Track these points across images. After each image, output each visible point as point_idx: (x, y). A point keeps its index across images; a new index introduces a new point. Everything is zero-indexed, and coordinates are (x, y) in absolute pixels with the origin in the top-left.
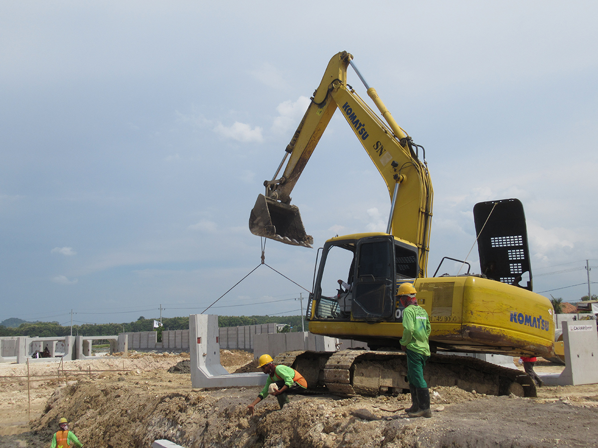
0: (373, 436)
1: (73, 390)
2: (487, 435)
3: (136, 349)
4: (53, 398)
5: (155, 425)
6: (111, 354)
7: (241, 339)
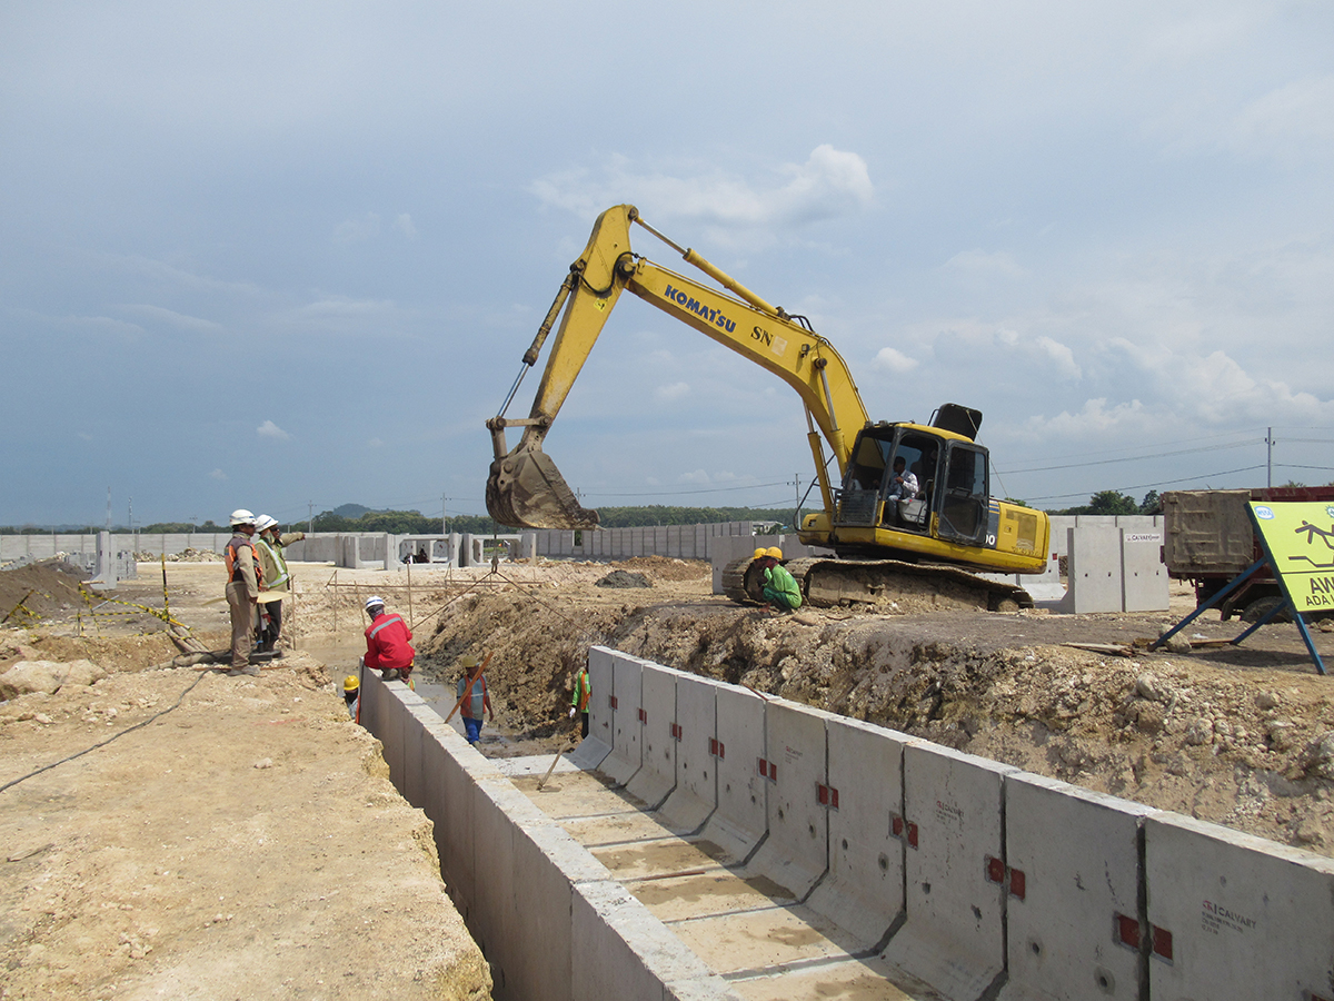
1: (473, 605)
3: (545, 555)
4: (447, 614)
6: (513, 560)
7: (700, 544)
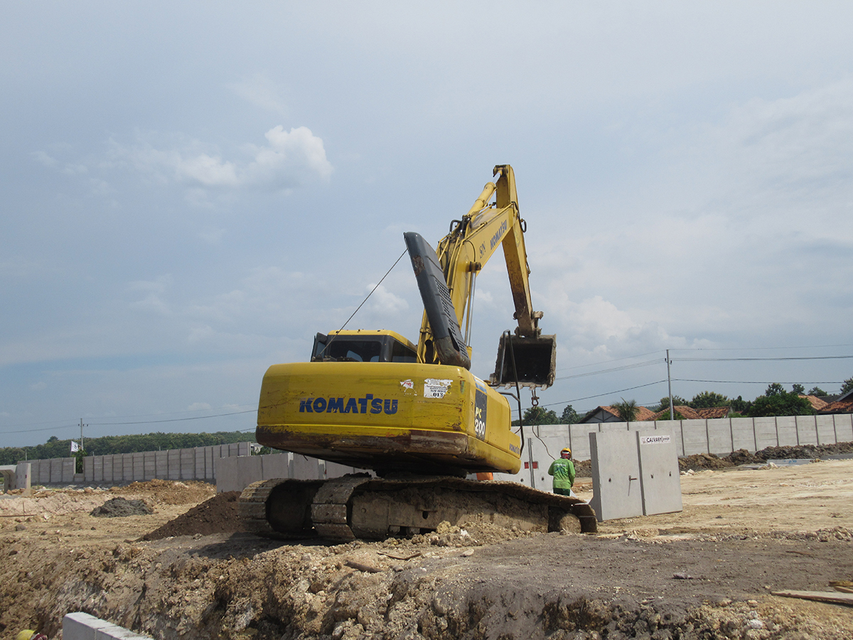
0: (377, 594)
2: (528, 585)
3: (44, 484)
5: (68, 593)
6: (5, 492)
7: (200, 466)
